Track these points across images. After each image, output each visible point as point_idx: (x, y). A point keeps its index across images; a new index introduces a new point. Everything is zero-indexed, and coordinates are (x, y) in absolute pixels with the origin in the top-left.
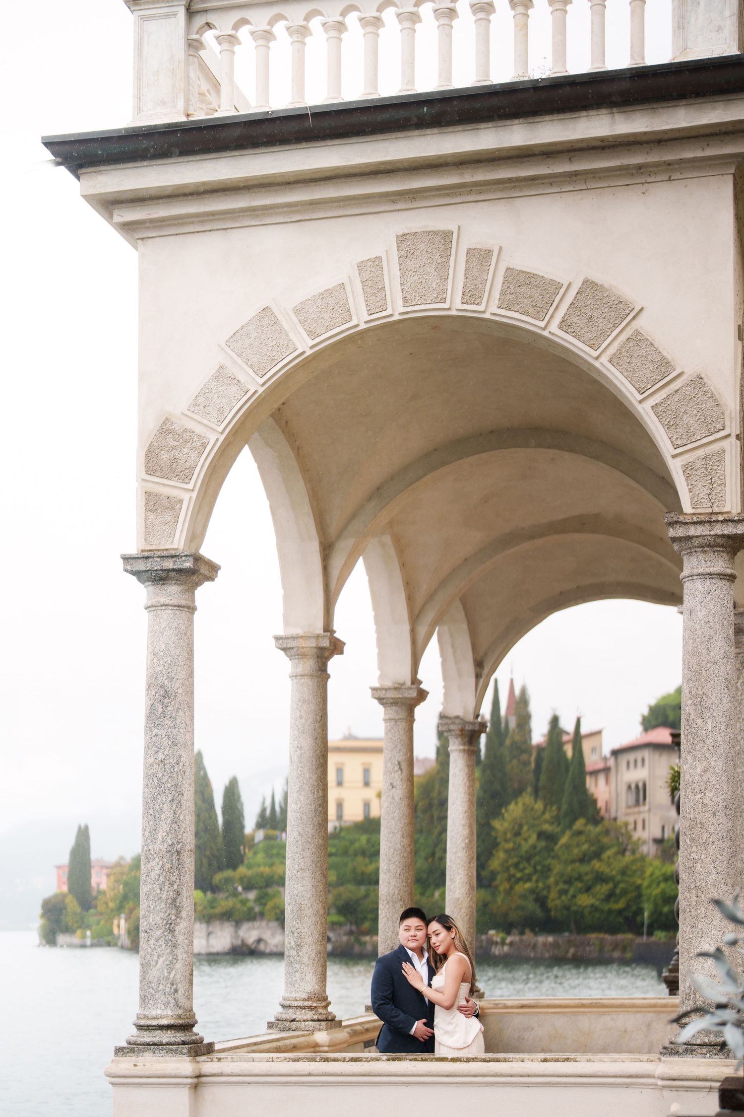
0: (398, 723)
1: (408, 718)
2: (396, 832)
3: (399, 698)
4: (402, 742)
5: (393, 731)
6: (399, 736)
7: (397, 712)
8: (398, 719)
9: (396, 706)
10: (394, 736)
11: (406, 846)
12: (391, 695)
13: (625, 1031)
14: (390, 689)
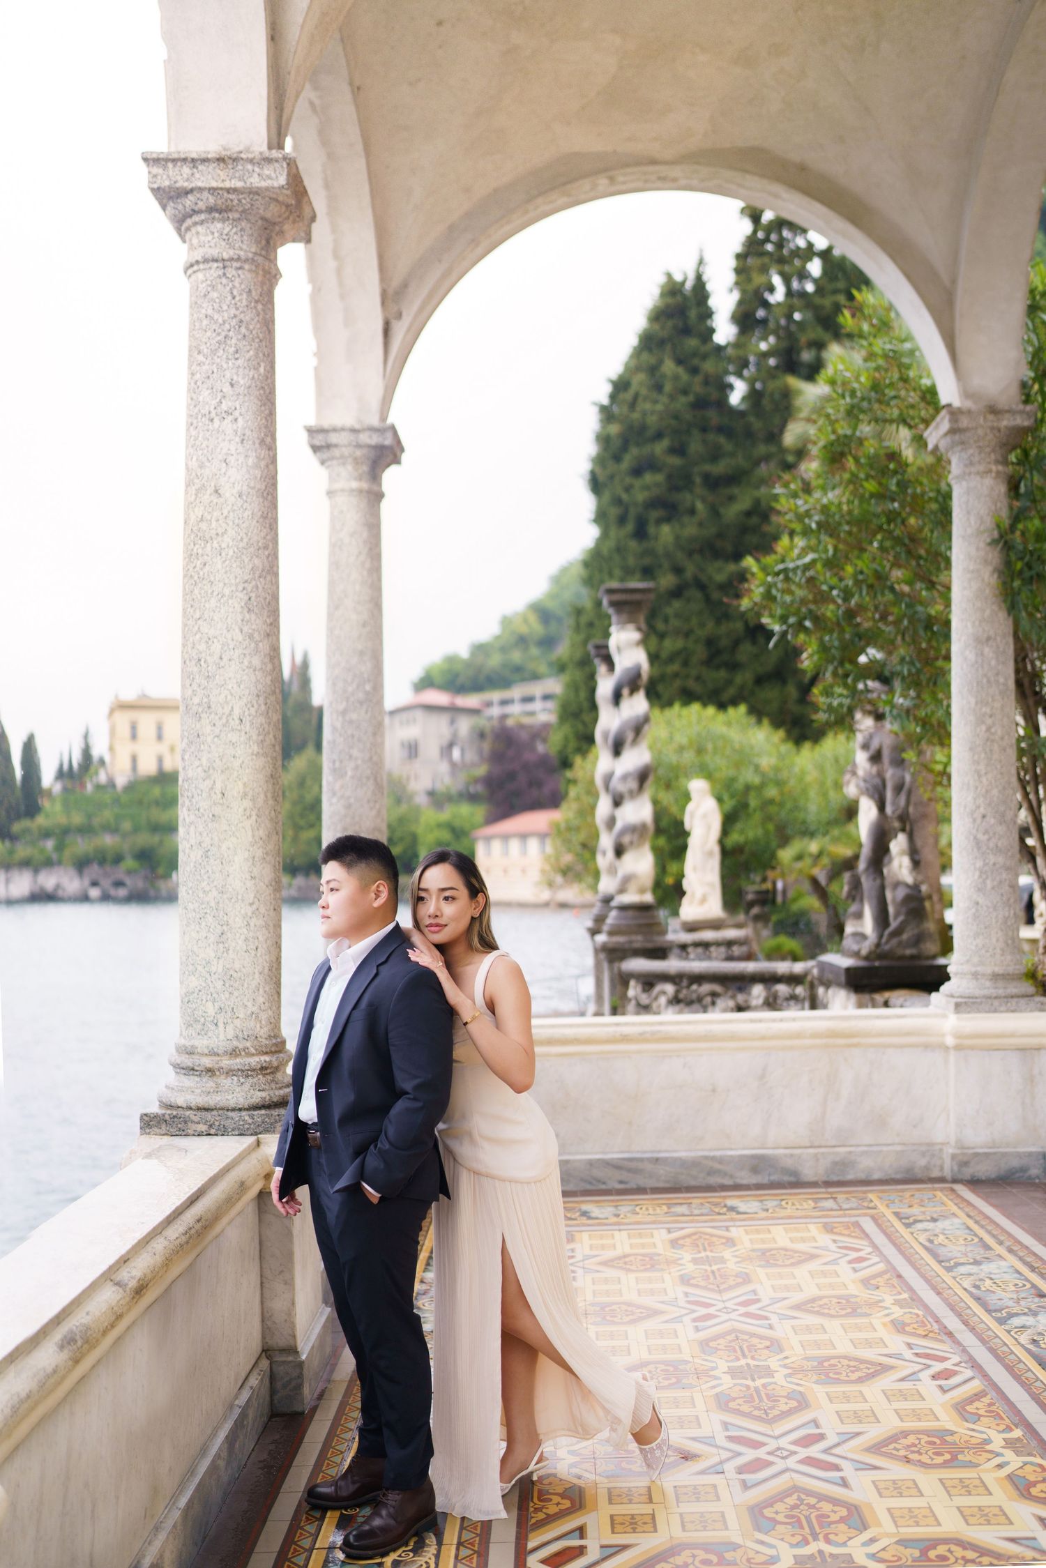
0: (231, 272)
1: (260, 259)
2: (227, 591)
3: (235, 190)
4: (243, 330)
5: (215, 295)
6: (233, 311)
7: (227, 239)
8: (231, 259)
9: (223, 220)
10: (220, 311)
11: (256, 635)
12: (208, 178)
13: (714, 1090)
14: (205, 160)
